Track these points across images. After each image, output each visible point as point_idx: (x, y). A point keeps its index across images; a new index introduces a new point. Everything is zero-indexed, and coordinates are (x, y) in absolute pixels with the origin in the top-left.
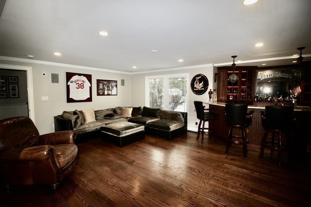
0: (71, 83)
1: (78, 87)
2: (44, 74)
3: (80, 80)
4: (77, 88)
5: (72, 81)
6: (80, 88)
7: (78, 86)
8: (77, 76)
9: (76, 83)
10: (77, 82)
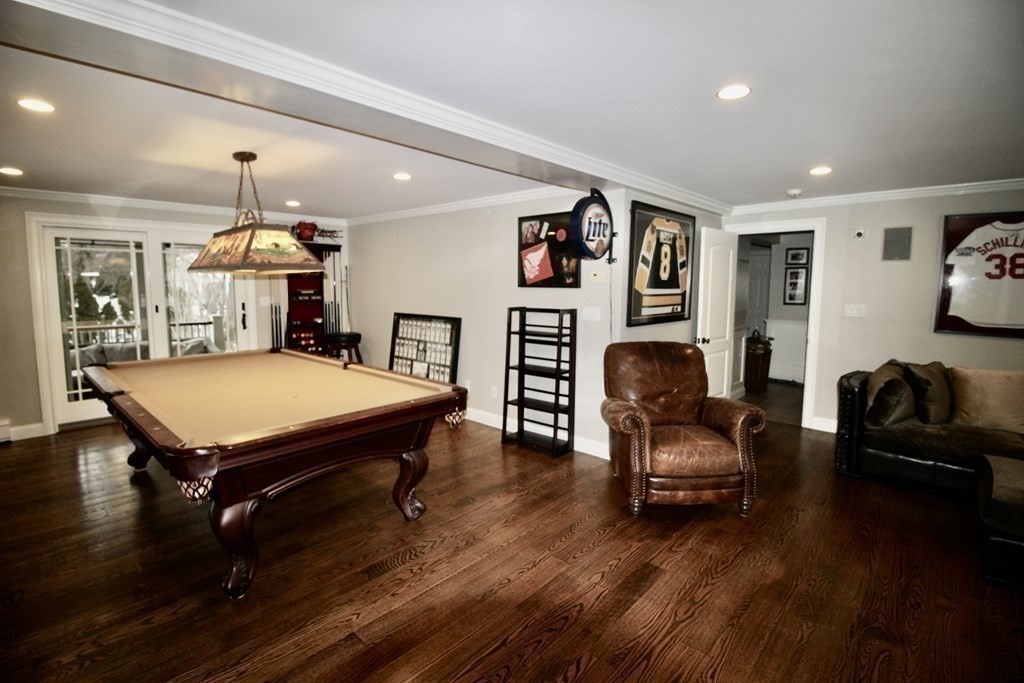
0: (962, 254)
1: (997, 272)
2: (859, 235)
3: (1011, 242)
4: (989, 275)
5: (969, 248)
6: (1007, 278)
7: (997, 267)
8: (998, 224)
9: (989, 254)
10: (994, 252)
